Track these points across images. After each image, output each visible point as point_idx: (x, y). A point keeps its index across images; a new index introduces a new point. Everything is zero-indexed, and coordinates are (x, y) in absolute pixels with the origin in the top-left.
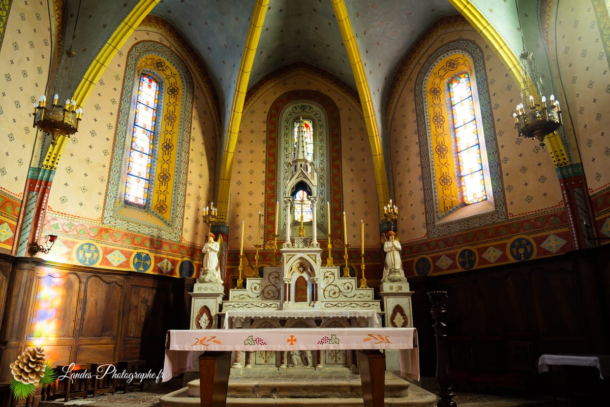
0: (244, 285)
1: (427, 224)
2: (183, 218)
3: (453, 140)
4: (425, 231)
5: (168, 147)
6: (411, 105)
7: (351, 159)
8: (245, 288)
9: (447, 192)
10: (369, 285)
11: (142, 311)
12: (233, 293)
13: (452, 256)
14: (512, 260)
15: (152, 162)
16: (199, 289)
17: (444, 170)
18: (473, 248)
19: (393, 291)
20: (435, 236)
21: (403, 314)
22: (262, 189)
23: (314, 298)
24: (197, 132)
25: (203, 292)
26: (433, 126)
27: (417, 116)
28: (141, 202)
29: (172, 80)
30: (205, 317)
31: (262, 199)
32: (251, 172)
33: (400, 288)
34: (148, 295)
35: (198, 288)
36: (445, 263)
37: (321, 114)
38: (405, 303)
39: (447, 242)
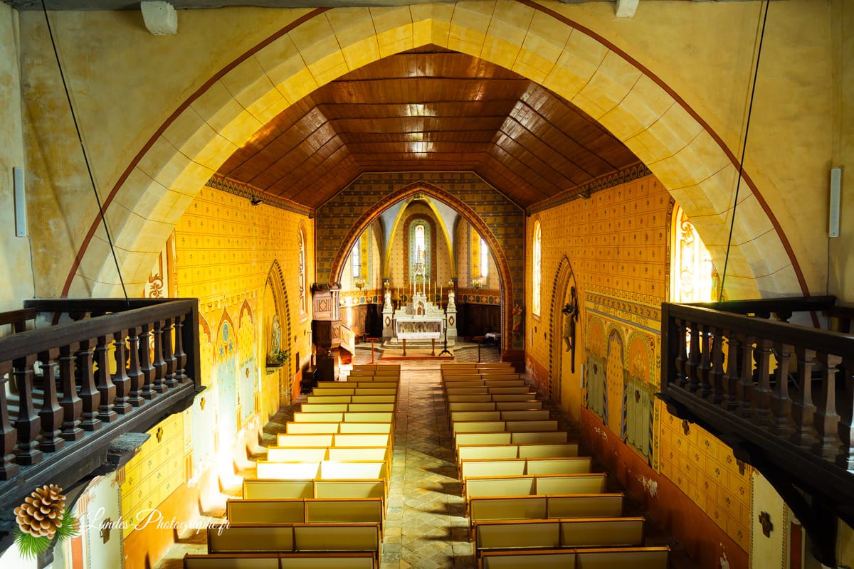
0: (400, 309)
2: (372, 279)
5: (364, 251)
7: (441, 248)
9: (476, 270)
10: (443, 308)
11: (364, 316)
12: (396, 311)
13: (474, 297)
14: (489, 303)
15: (359, 257)
17: (475, 261)
18: (479, 296)
20: (469, 288)
21: (453, 319)
22: (402, 262)
23: (424, 314)
24: (375, 242)
26: (473, 242)
28: (357, 275)
30: (388, 320)
31: (402, 266)
32: (397, 254)
34: (365, 311)
36: (472, 298)
37: (428, 225)
38: (454, 315)
39: (473, 292)
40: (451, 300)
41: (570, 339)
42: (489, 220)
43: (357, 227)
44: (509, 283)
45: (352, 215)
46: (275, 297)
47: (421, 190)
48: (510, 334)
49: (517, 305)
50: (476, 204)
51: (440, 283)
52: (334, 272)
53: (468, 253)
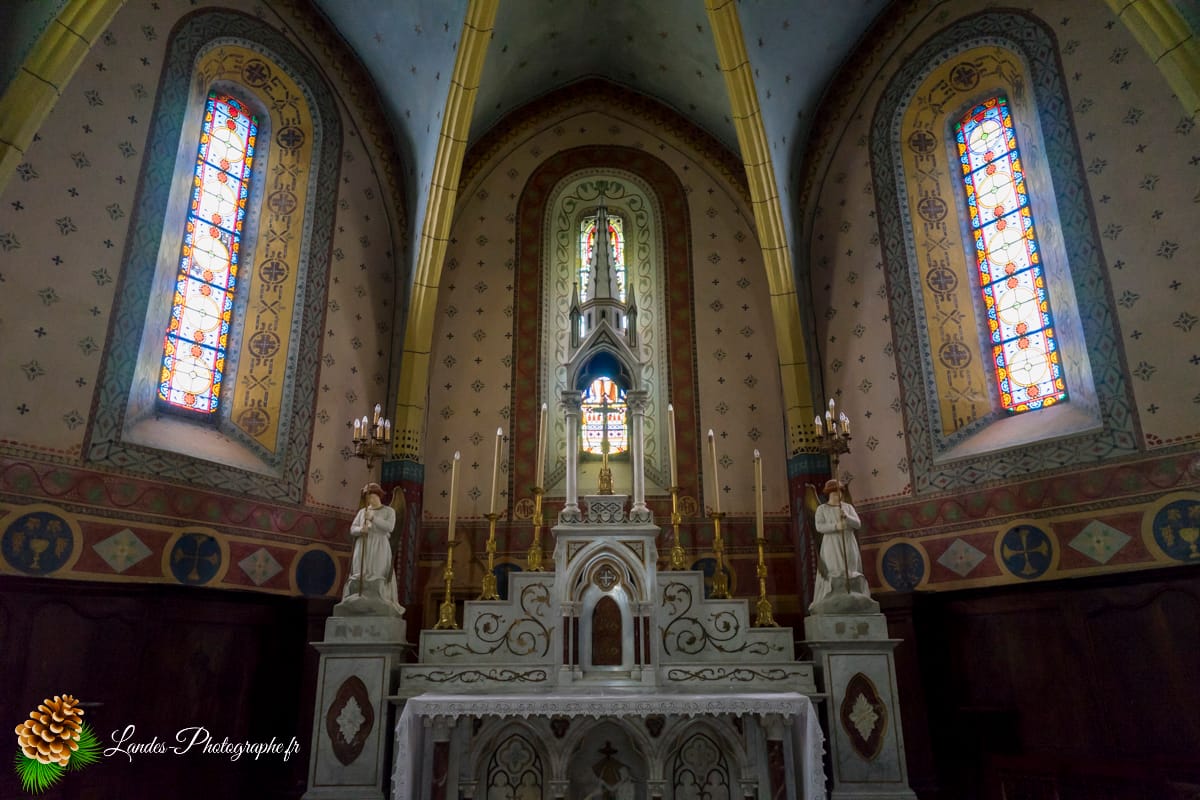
0: (458, 620)
1: (912, 461)
2: (309, 445)
3: (969, 258)
4: (905, 478)
5: (274, 271)
6: (862, 176)
8: (461, 626)
9: (960, 383)
12: (428, 641)
13: (982, 543)
14: (1162, 560)
15: (235, 308)
16: (341, 631)
17: (951, 327)
18: (1042, 524)
19: (846, 638)
20: (932, 491)
21: (873, 700)
23: (642, 656)
24: (348, 238)
25: (351, 639)
26: (918, 224)
27: (878, 200)
28: (202, 405)
29: (289, 113)
30: (353, 706)
33: (863, 629)
35: (336, 629)
38: (881, 670)
39: (971, 509)
40: (837, 555)
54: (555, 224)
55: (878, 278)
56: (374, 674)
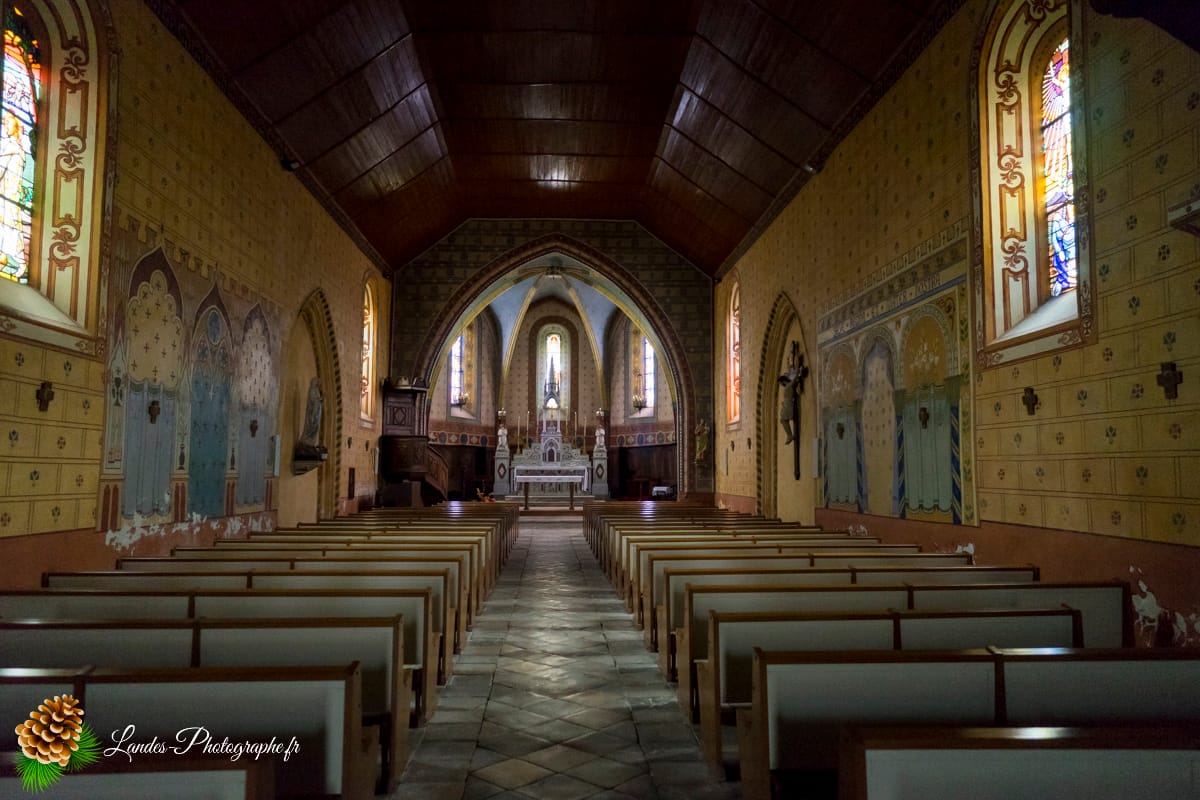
0: (521, 453)
2: (481, 410)
4: (623, 421)
5: (470, 366)
6: (622, 339)
10: (586, 453)
12: (515, 456)
13: (634, 436)
14: (657, 443)
15: (463, 377)
17: (637, 383)
18: (643, 434)
19: (599, 457)
20: (628, 424)
21: (602, 469)
23: (558, 461)
26: (633, 356)
27: (625, 347)
30: (502, 469)
33: (602, 455)
34: (468, 457)
35: (497, 454)
36: (631, 440)
37: (566, 333)
38: (604, 463)
39: (633, 429)
40: (600, 440)
41: (791, 423)
42: (660, 292)
43: (457, 298)
44: (689, 387)
45: (450, 281)
46: (317, 360)
47: (556, 247)
48: (691, 467)
49: (702, 421)
50: (639, 267)
51: (583, 421)
52: (420, 367)
53: (626, 373)
54: (540, 340)
55: (623, 368)
56: (506, 463)
